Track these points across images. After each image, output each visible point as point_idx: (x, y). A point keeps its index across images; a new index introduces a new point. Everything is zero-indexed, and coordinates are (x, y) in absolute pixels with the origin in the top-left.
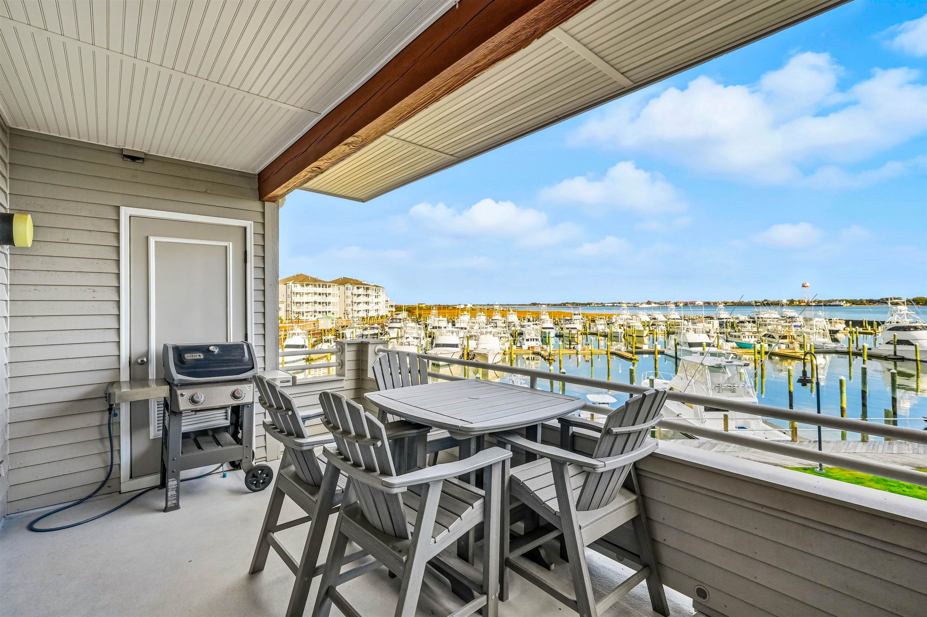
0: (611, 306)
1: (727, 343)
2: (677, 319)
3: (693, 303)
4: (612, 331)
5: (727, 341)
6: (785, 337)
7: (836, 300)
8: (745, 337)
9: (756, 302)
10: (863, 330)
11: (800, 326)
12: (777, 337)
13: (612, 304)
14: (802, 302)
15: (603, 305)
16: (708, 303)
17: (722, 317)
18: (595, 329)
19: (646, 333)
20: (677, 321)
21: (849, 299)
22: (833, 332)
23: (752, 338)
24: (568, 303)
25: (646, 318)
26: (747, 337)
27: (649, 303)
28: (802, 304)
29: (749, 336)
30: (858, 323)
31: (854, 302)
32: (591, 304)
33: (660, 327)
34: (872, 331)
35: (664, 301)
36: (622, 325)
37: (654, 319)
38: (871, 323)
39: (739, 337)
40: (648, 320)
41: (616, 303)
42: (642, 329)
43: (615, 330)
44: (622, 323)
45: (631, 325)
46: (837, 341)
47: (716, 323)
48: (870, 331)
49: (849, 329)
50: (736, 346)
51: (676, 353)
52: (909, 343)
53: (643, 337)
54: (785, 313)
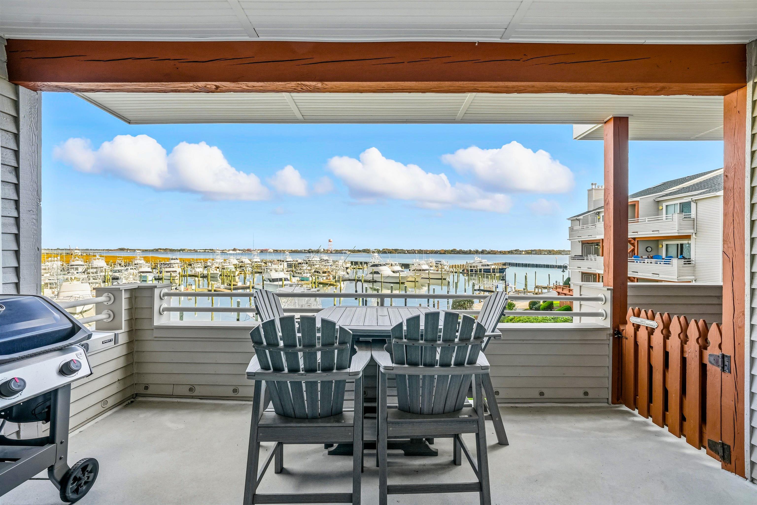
0: (203, 252)
1: (294, 278)
3: (266, 250)
4: (210, 273)
5: (294, 276)
6: (324, 272)
7: (344, 250)
8: (304, 273)
9: (305, 251)
10: (358, 266)
11: (331, 265)
12: (321, 272)
13: (203, 251)
16: (277, 251)
17: (288, 260)
18: (193, 272)
19: (237, 273)
20: (258, 263)
21: (349, 250)
22: (347, 268)
23: (308, 274)
24: (161, 249)
25: (236, 262)
27: (234, 250)
28: (329, 252)
29: (306, 272)
30: (356, 263)
31: (352, 251)
32: (184, 250)
33: (247, 268)
35: (246, 249)
36: (218, 268)
37: (242, 262)
38: (361, 263)
39: (301, 273)
41: (207, 250)
42: (234, 270)
43: (212, 272)
44: (217, 266)
45: (226, 267)
46: (348, 273)
47: (285, 264)
48: (361, 267)
49: (352, 266)
50: (299, 279)
51: (263, 287)
52: (378, 273)
53: (235, 276)
54: (323, 257)
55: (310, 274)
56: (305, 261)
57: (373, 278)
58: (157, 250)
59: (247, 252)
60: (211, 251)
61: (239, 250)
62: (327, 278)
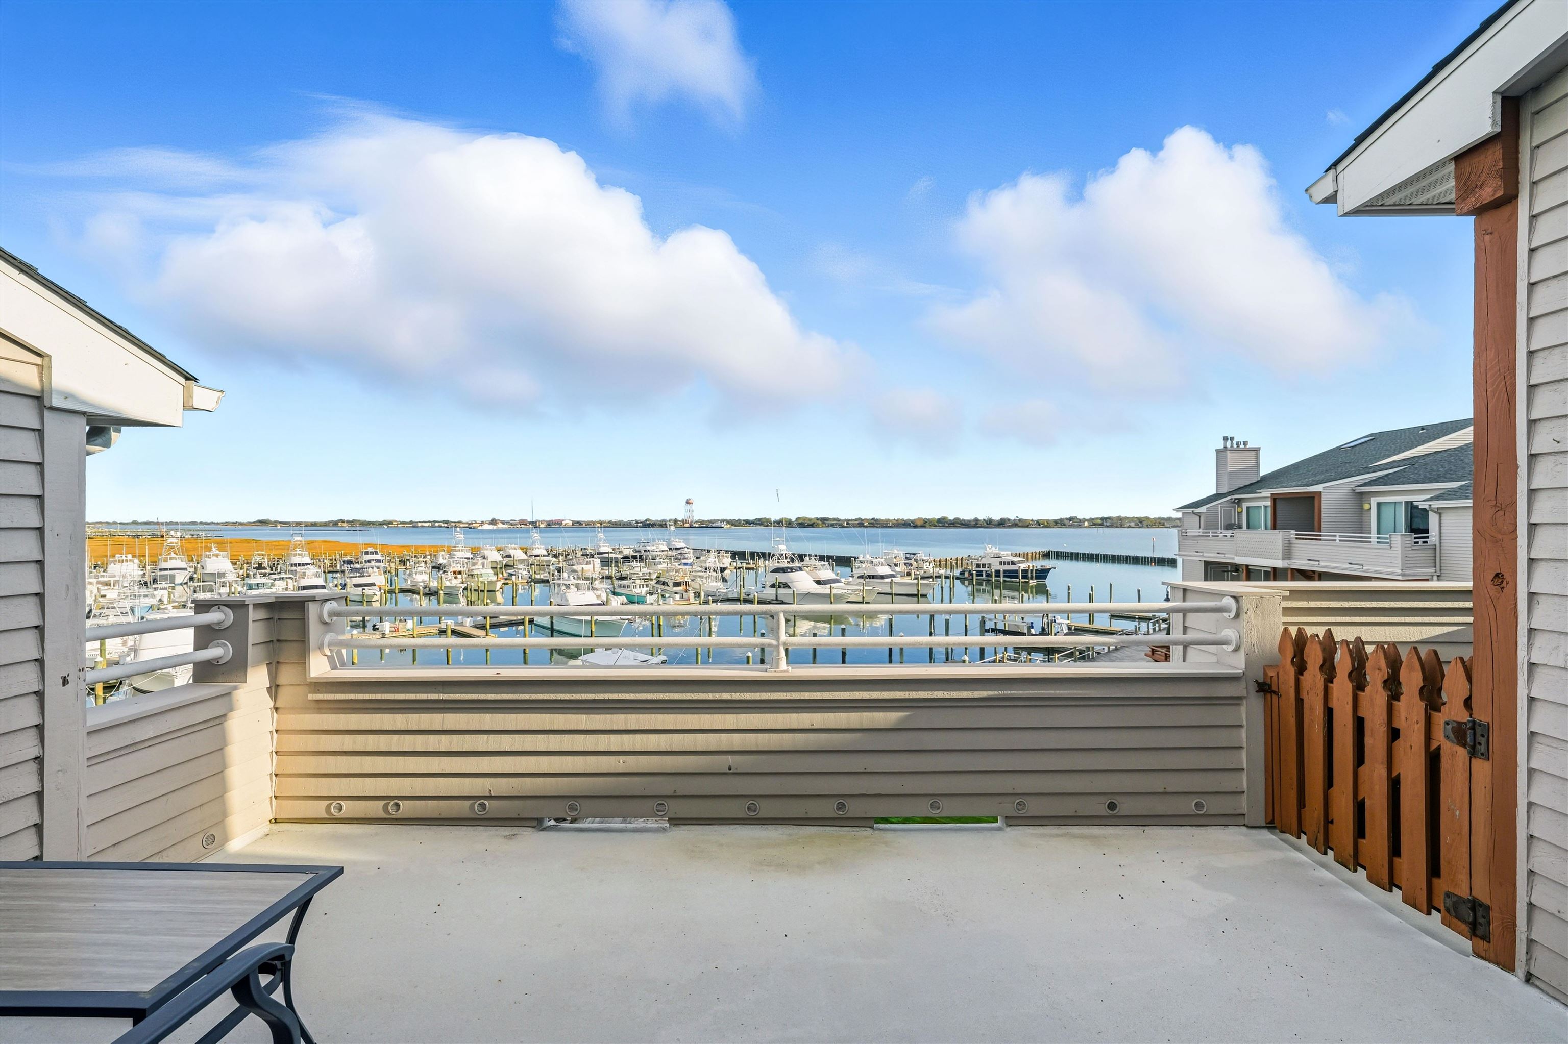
1: (615, 597)
2: (541, 555)
3: (559, 523)
4: (443, 585)
5: (614, 594)
6: (677, 584)
7: (718, 520)
8: (635, 587)
9: (637, 523)
10: (747, 564)
11: (691, 565)
12: (671, 584)
13: (430, 524)
14: (686, 523)
15: (414, 524)
16: (579, 523)
17: (602, 550)
18: (409, 583)
19: (499, 585)
20: (542, 558)
21: (728, 519)
22: (723, 570)
23: (643, 587)
24: (343, 521)
25: (496, 556)
26: (638, 586)
27: (493, 522)
28: (687, 525)
29: (640, 585)
30: (743, 555)
31: (733, 523)
32: (390, 523)
33: (520, 571)
34: (754, 566)
35: (517, 519)
36: (459, 573)
37: (509, 556)
38: (752, 555)
39: (628, 587)
40: (499, 558)
41: (437, 522)
42: (494, 578)
43: (448, 584)
44: (458, 569)
45: (475, 572)
46: (724, 580)
47: (597, 562)
48: (752, 566)
49: (735, 564)
50: (625, 600)
51: (552, 623)
52: (786, 586)
53: (494, 591)
54: (673, 543)
55: (648, 589)
56: (637, 551)
57: (777, 596)
58: (335, 523)
59: (519, 526)
60: (446, 525)
61: (503, 522)
62: (682, 597)
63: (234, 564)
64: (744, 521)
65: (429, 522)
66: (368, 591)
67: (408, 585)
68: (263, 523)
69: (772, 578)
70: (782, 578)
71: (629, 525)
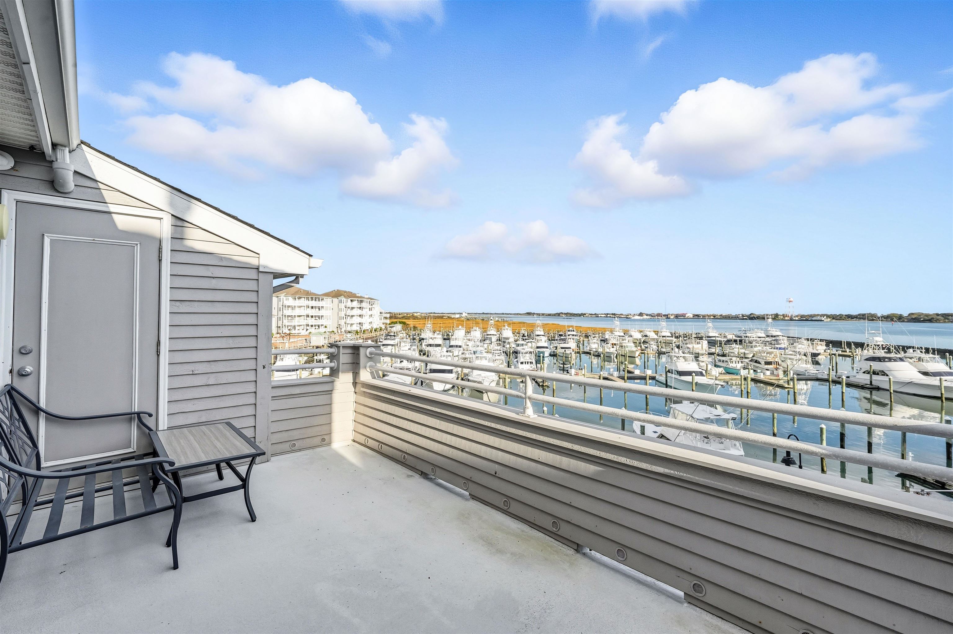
1: (716, 368)
2: (667, 337)
3: (683, 315)
4: (605, 351)
5: (716, 366)
6: (768, 363)
7: (818, 315)
8: (732, 362)
9: (743, 316)
10: (842, 351)
11: (784, 349)
12: (763, 363)
13: (605, 315)
14: (786, 317)
15: (596, 315)
16: (698, 315)
17: (711, 335)
18: (589, 348)
19: (637, 354)
20: (668, 338)
21: (829, 314)
22: (814, 355)
23: (738, 363)
24: (562, 313)
26: (734, 362)
27: (641, 314)
28: (786, 318)
29: (736, 361)
30: (837, 344)
31: (834, 317)
32: (585, 314)
33: (652, 346)
34: (850, 354)
35: (656, 313)
36: (615, 344)
37: (646, 336)
38: (849, 344)
40: (640, 337)
41: (609, 314)
42: (635, 349)
43: (608, 351)
44: (615, 342)
45: (624, 345)
46: (817, 363)
47: (705, 343)
48: (848, 353)
49: (829, 351)
50: (724, 371)
51: (666, 380)
52: (884, 374)
53: (635, 357)
54: (770, 332)
55: (743, 364)
56: (739, 337)
57: (871, 382)
58: (559, 315)
59: (656, 317)
60: (613, 316)
61: (647, 315)
62: (772, 373)
63: (513, 333)
64: (846, 315)
65: (605, 314)
66: (568, 351)
67: (587, 349)
68: (529, 314)
69: (866, 366)
70: (876, 366)
71: (736, 318)
